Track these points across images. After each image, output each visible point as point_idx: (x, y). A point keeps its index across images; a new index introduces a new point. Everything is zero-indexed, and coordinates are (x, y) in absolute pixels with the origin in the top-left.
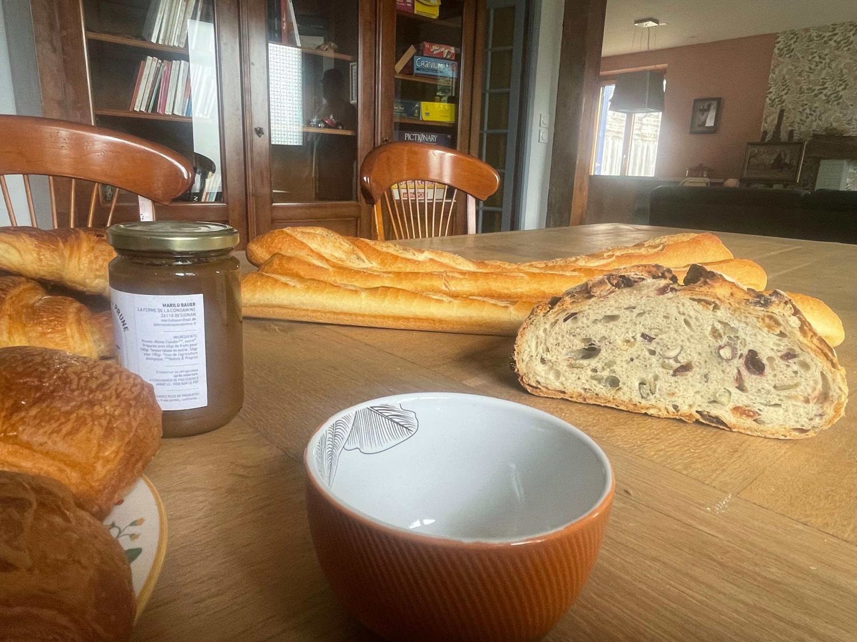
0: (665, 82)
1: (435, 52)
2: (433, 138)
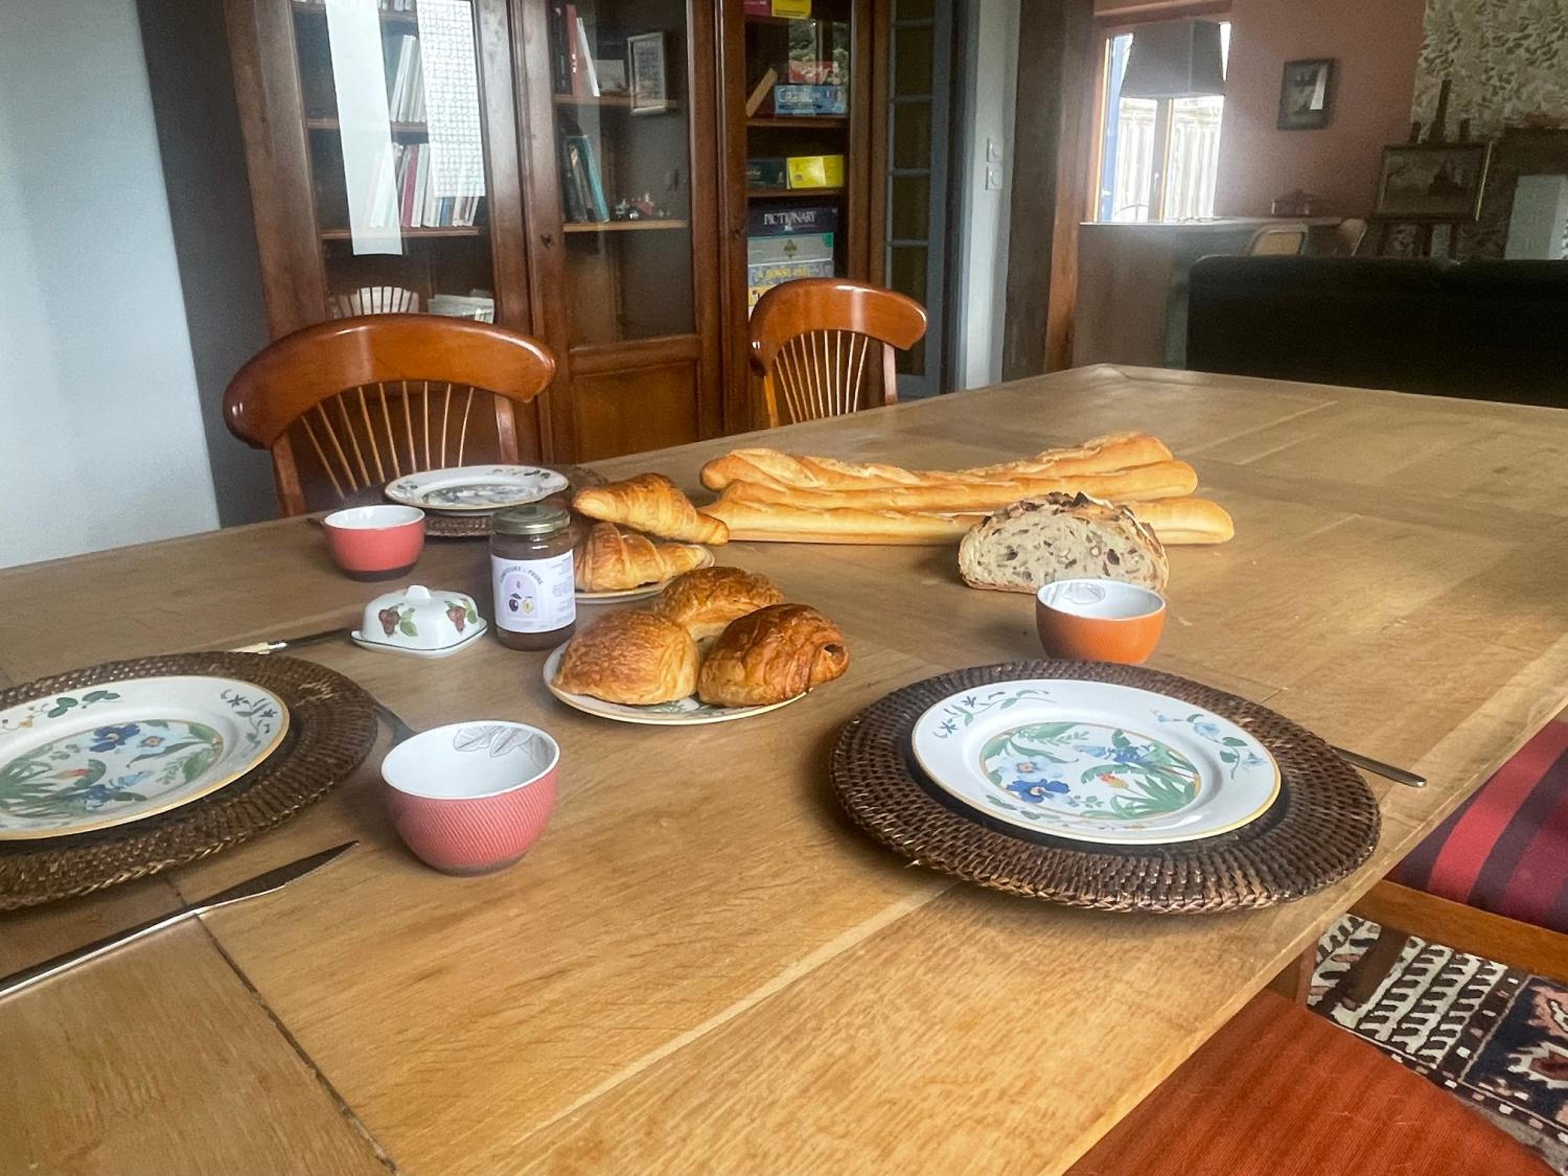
1: (808, 76)
2: (809, 216)
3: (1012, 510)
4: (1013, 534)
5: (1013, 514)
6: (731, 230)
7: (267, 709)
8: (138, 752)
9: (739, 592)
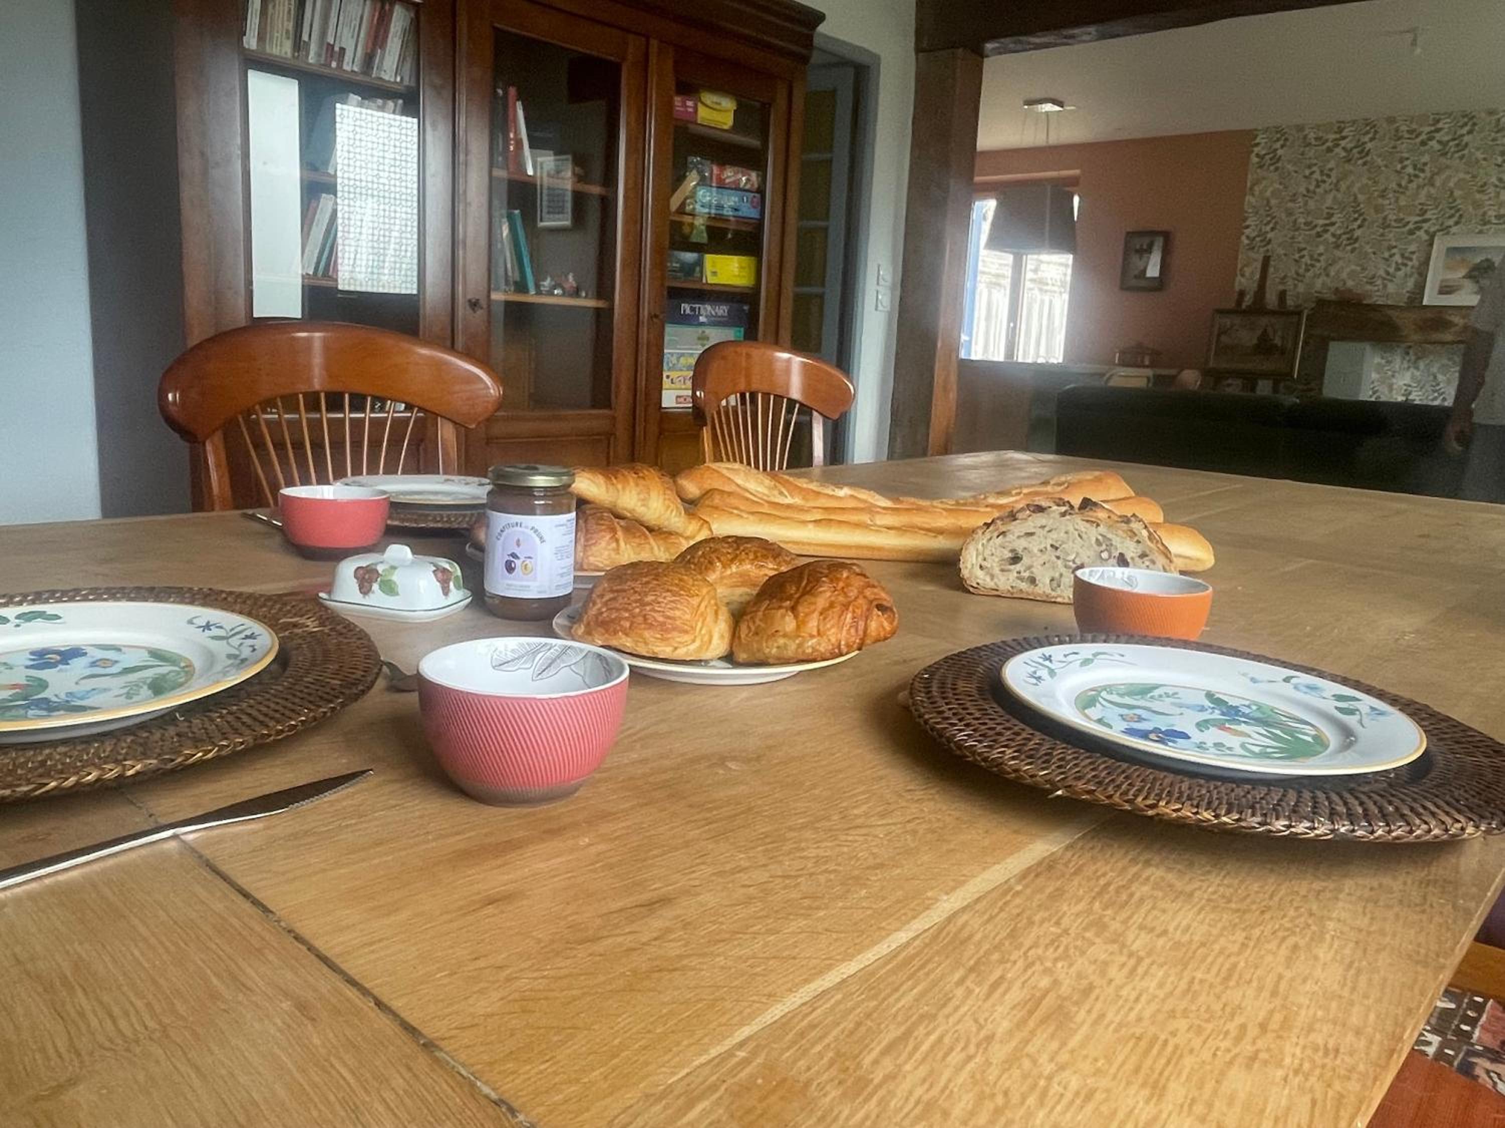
0: (1076, 200)
1: (727, 181)
2: (722, 310)
3: (1019, 511)
4: (1019, 537)
5: (1020, 515)
6: (649, 313)
7: (248, 633)
8: (89, 672)
9: (765, 557)
